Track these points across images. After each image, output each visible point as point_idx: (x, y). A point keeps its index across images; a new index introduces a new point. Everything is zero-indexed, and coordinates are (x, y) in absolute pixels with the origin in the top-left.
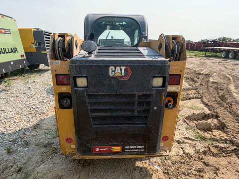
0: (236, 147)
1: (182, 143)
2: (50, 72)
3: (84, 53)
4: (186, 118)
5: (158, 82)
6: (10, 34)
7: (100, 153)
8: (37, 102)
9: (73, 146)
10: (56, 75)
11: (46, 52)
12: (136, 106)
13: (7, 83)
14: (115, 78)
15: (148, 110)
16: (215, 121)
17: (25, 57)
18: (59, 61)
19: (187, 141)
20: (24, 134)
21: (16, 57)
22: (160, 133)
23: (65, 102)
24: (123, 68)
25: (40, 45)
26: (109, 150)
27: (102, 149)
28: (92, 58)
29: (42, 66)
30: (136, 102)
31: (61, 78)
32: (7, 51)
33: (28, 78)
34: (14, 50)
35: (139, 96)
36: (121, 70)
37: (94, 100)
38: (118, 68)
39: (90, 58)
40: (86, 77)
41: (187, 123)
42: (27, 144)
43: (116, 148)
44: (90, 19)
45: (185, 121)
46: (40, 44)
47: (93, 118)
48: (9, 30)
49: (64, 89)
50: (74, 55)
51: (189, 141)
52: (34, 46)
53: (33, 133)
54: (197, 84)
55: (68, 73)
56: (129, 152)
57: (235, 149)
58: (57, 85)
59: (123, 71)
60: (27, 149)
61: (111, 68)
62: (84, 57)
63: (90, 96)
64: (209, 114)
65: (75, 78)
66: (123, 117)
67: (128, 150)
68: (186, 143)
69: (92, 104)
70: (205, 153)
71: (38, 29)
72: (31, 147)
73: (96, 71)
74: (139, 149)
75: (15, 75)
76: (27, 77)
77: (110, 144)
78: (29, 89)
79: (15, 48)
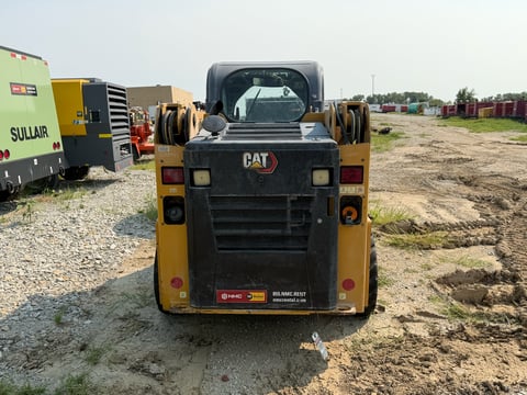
0: (521, 327)
1: (409, 321)
2: (153, 163)
3: (205, 133)
4: (438, 281)
5: (321, 177)
6: (36, 95)
7: (230, 304)
8: (95, 247)
9: (183, 294)
10: (163, 168)
11: (109, 136)
12: (289, 219)
13: (26, 207)
14: (252, 171)
15: (309, 224)
16: (509, 289)
17: (61, 149)
18: (168, 147)
19: (422, 318)
20: (79, 299)
21: (43, 147)
22: (332, 268)
23: (174, 212)
24: (264, 155)
25: (97, 119)
26: (245, 298)
27: (233, 296)
28: (219, 140)
29: (96, 172)
30: (289, 211)
31: (169, 172)
32: (28, 135)
33: (66, 199)
34: (41, 132)
35: (292, 202)
36: (261, 158)
37: (221, 207)
38: (256, 155)
39: (215, 142)
40: (209, 170)
41: (436, 290)
42: (88, 314)
43: (256, 294)
44: (217, 74)
45: (432, 286)
46: (96, 116)
47: (217, 237)
48: (34, 86)
49: (174, 191)
50: (191, 137)
51: (427, 319)
52: (82, 122)
53: (96, 300)
54: (504, 214)
55: (182, 165)
56: (279, 303)
57: (520, 330)
58: (163, 183)
59: (264, 160)
60: (89, 322)
61: (247, 156)
62: (206, 139)
63: (213, 200)
64: (495, 273)
65: (192, 172)
66: (266, 237)
67: (277, 300)
68: (419, 321)
69: (216, 213)
70: (450, 335)
71: (92, 80)
72: (96, 320)
73: (223, 160)
74: (296, 297)
75: (35, 194)
76: (63, 196)
77: (247, 285)
78: (74, 221)
79: (44, 127)
